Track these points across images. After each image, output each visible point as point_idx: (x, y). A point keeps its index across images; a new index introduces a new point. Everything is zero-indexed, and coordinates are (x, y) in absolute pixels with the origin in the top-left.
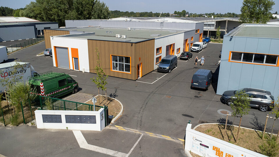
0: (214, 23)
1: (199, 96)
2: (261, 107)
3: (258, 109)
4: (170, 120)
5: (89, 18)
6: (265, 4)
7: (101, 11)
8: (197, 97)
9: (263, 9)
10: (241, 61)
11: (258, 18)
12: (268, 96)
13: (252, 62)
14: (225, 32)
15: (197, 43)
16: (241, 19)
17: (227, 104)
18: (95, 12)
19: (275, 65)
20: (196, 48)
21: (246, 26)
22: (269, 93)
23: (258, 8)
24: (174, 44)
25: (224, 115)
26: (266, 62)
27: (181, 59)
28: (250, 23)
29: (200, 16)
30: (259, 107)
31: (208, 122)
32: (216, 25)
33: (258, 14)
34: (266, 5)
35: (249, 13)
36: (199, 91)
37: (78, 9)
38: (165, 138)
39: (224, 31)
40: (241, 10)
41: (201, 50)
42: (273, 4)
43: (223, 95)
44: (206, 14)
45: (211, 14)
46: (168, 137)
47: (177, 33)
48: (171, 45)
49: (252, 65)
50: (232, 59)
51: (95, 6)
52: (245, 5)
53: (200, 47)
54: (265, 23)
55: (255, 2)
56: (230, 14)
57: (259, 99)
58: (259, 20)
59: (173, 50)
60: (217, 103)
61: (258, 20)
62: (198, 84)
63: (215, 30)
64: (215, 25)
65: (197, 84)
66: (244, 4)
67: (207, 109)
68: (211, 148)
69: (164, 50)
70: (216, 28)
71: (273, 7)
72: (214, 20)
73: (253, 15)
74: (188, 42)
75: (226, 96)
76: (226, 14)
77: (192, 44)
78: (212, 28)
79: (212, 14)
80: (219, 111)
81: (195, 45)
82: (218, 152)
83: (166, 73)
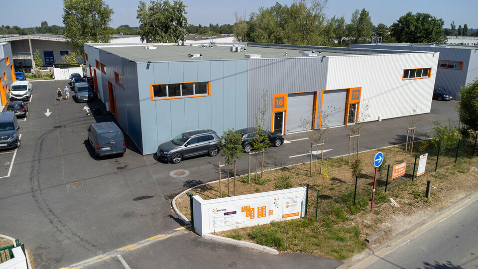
1: (123, 166)
2: (211, 151)
4: (128, 215)
10: (167, 97)
11: (96, 33)
12: (213, 135)
13: (180, 95)
17: (173, 162)
19: (206, 94)
22: (213, 131)
25: (182, 176)
26: (197, 93)
30: (209, 152)
31: (176, 193)
35: (79, 27)
36: (114, 160)
38: (157, 240)
40: (64, 21)
46: (160, 236)
49: (181, 100)
50: (155, 96)
58: (98, 37)
60: (156, 165)
61: (95, 38)
62: (109, 148)
65: (107, 148)
67: (154, 178)
68: (239, 211)
77: (7, 86)
80: (172, 174)
81: (16, 88)
82: (248, 211)
83: (14, 148)
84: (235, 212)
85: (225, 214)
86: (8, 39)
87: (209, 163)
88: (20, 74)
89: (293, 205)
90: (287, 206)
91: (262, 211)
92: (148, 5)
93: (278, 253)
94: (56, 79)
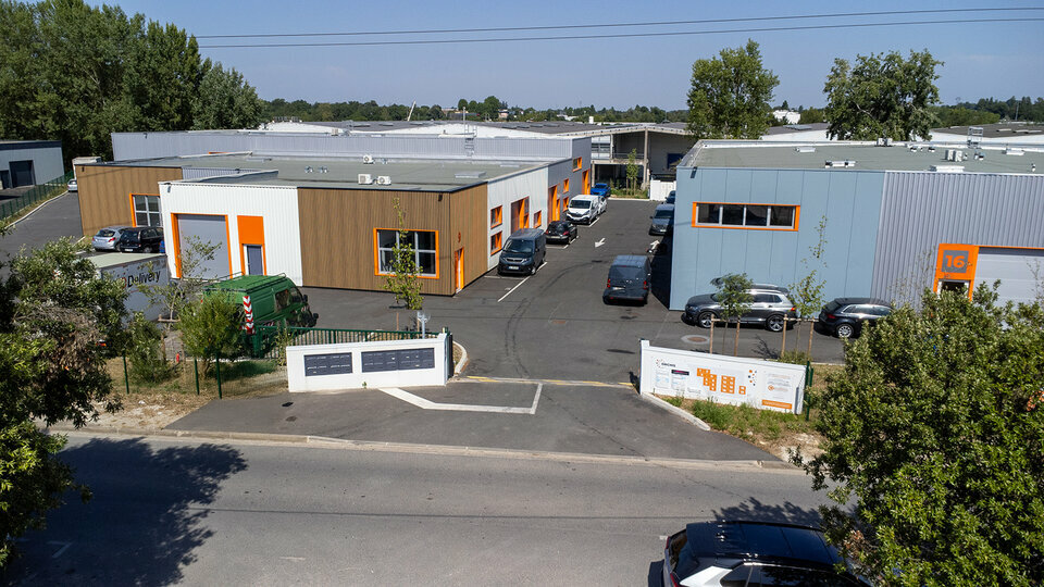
0: (607, 140)
1: (630, 316)
2: (772, 322)
3: (765, 327)
4: (585, 360)
5: (184, 126)
6: (754, 83)
7: (231, 101)
8: (627, 318)
9: (747, 97)
10: (720, 224)
11: (737, 123)
12: (782, 296)
13: (742, 224)
14: (642, 167)
15: (579, 198)
16: (690, 128)
17: (700, 325)
18: (206, 103)
19: (791, 228)
20: (582, 211)
21: (709, 147)
22: (783, 291)
23: (734, 96)
24: (527, 200)
26: (772, 223)
27: (550, 242)
28: (717, 137)
29: (550, 116)
30: (766, 322)
32: (615, 148)
33: (737, 112)
34: (756, 87)
35: (711, 110)
37: (139, 95)
39: (641, 163)
40: (689, 101)
41: (595, 219)
42: (774, 82)
43: (689, 305)
44: (569, 112)
45: (582, 109)
47: (526, 169)
48: (520, 202)
49: (743, 232)
50: (699, 221)
51: (205, 82)
52: (697, 85)
53: (593, 208)
54: (755, 136)
55: (726, 79)
56: (644, 110)
57: (765, 306)
58: (740, 129)
59: (526, 217)
61: (736, 131)
62: (623, 289)
63: (612, 163)
64: (612, 145)
65: (620, 289)
66: (694, 84)
67: (657, 336)
68: (693, 373)
69: (506, 214)
70: (615, 156)
71: (775, 90)
72: (606, 131)
73: (721, 117)
74: (557, 196)
75: (694, 305)
76: (631, 112)
77: (566, 200)
78: (602, 155)
79: (585, 109)
81: (577, 204)
82: (707, 377)
83: (525, 275)
84: (687, 373)
85: (673, 371)
86: (614, 131)
87: (758, 338)
88: (603, 187)
89: (780, 389)
90: (771, 388)
91: (728, 385)
92: (853, 65)
93: (709, 429)
94: (652, 199)
